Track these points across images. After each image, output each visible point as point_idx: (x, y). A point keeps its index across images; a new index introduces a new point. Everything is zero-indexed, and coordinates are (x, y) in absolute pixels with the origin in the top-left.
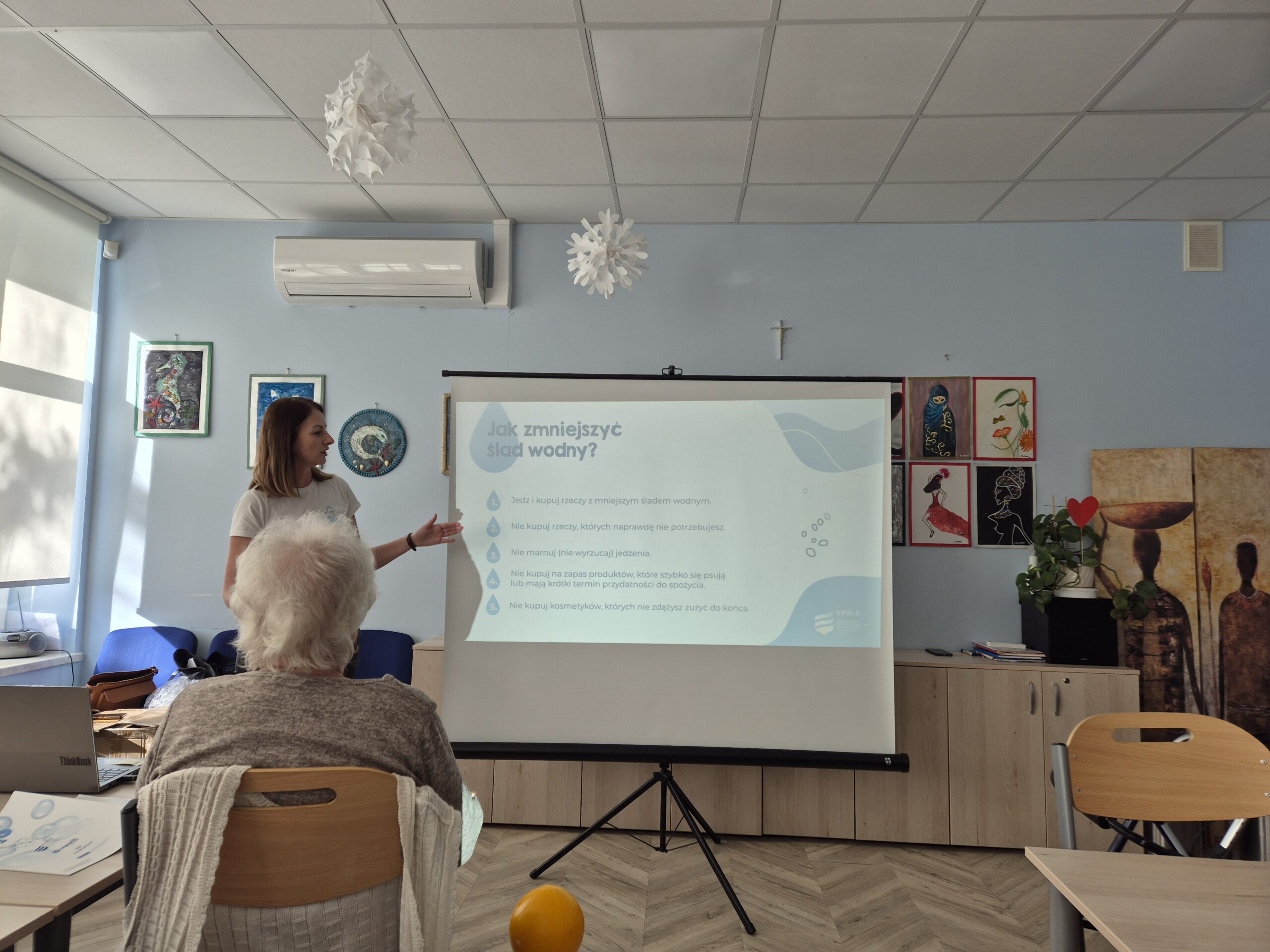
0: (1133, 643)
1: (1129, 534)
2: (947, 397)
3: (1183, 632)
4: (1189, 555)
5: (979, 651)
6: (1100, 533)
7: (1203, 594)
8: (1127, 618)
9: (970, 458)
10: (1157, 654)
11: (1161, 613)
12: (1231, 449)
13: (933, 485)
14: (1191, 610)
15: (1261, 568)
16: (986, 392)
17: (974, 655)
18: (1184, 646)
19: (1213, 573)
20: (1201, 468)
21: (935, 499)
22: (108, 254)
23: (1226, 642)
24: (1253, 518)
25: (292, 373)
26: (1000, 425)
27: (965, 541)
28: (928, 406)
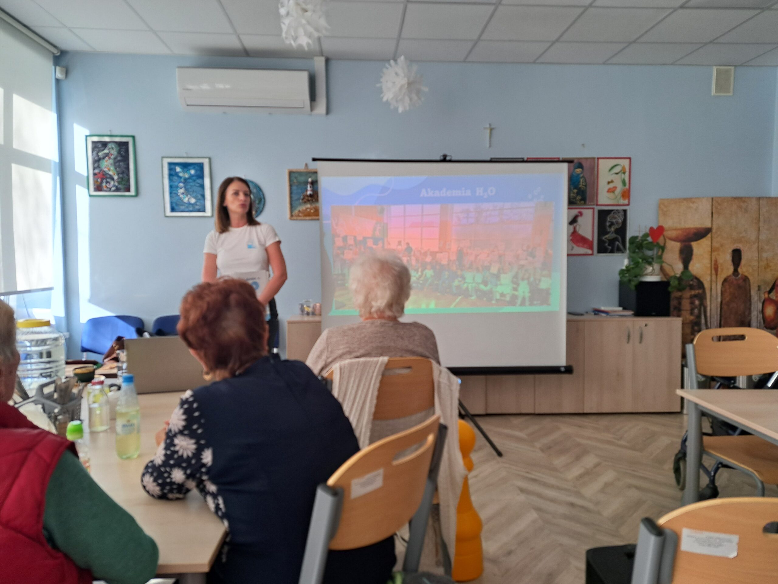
2: (583, 169)
3: (702, 297)
4: (707, 256)
5: (597, 312)
7: (714, 277)
9: (594, 205)
10: (688, 309)
11: (692, 287)
12: (732, 198)
13: (574, 221)
16: (604, 166)
17: (595, 314)
18: (703, 305)
19: (719, 265)
20: (716, 208)
21: (575, 228)
22: (59, 75)
23: (724, 302)
25: (190, 156)
26: (611, 185)
27: (590, 252)
28: (572, 175)
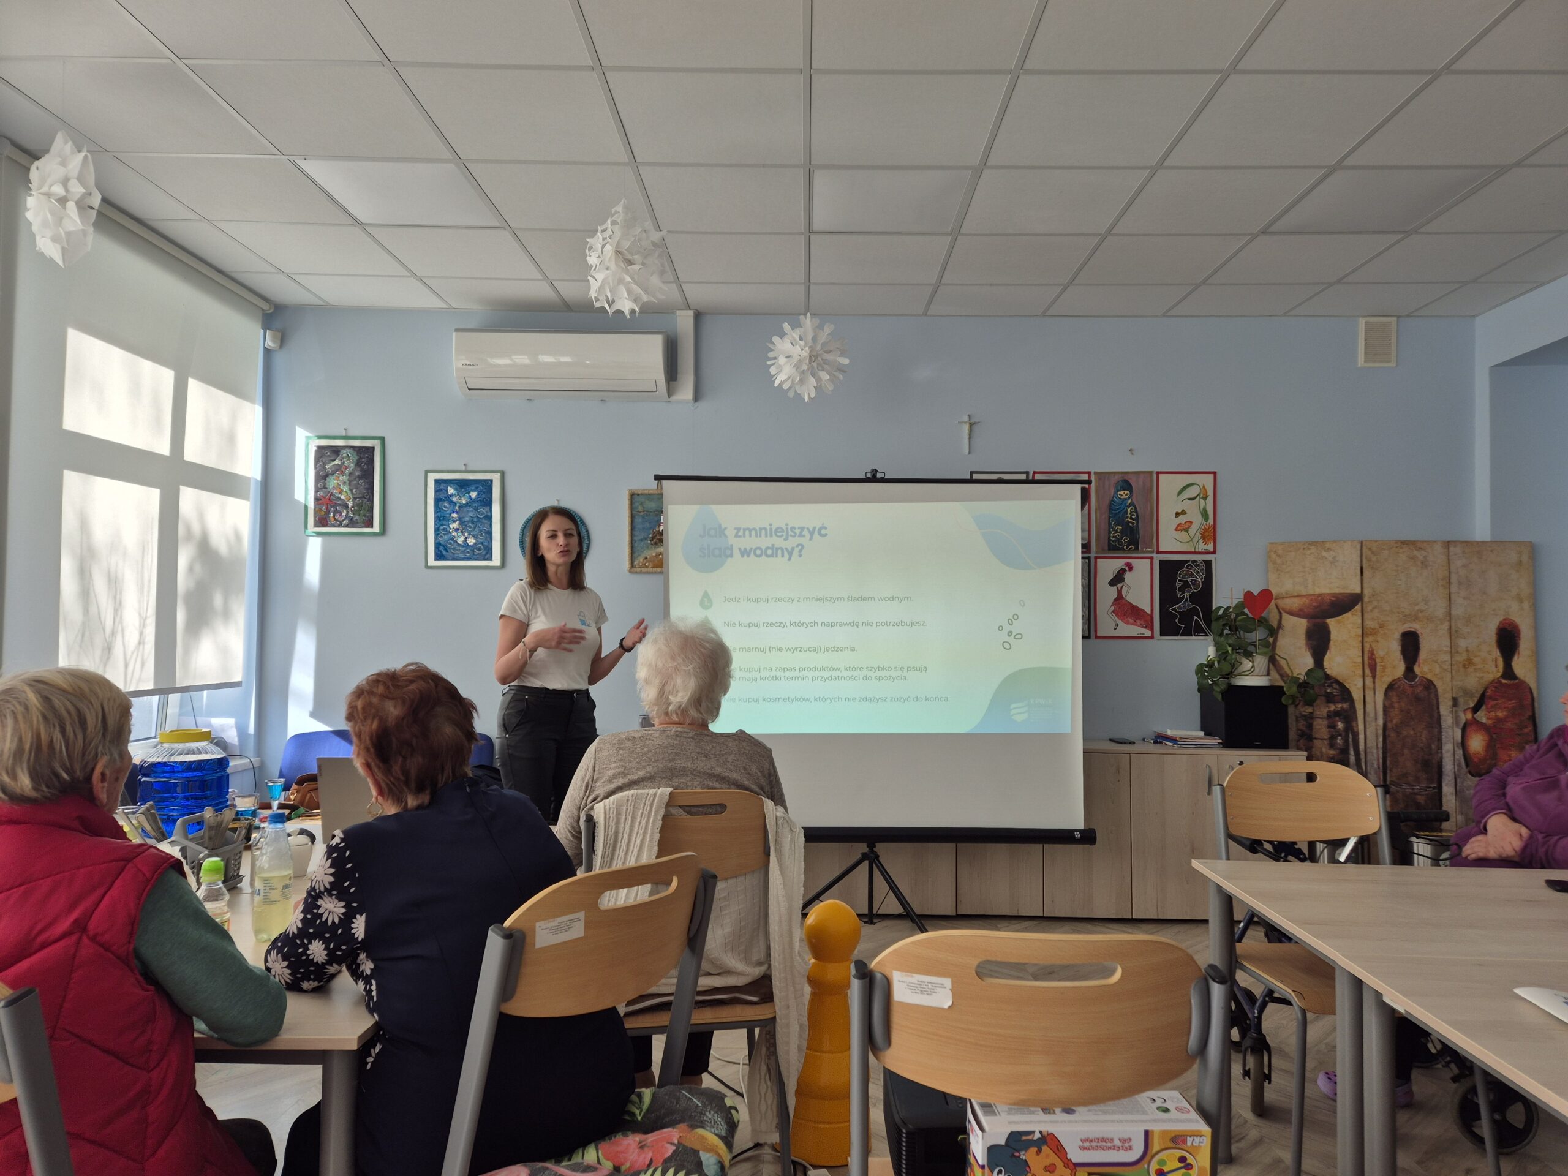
0: (1304, 729)
1: (1302, 624)
2: (1131, 492)
3: (1349, 716)
4: (1356, 644)
5: (1160, 739)
6: (1275, 624)
7: (1369, 681)
8: (1299, 704)
9: (1153, 552)
10: (1325, 737)
11: (1330, 699)
12: (1397, 542)
13: (1118, 579)
14: (1357, 695)
15: (1423, 655)
16: (1168, 486)
17: (1155, 742)
18: (1350, 729)
19: (1378, 660)
20: (1369, 560)
21: (1120, 592)
22: (270, 343)
23: (1389, 725)
24: (1417, 608)
25: (469, 469)
26: (1182, 519)
27: (1148, 633)
28: (1113, 500)
